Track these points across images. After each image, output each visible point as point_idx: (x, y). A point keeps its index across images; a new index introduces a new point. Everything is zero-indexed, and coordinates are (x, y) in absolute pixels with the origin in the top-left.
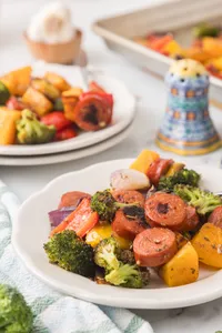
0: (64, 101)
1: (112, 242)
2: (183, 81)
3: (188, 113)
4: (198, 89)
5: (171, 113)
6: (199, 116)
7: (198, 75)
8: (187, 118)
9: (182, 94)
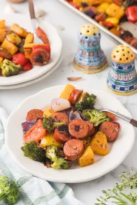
0: (25, 50)
1: (54, 147)
2: (87, 38)
3: (89, 53)
4: (95, 42)
5: (81, 52)
6: (95, 54)
7: (94, 34)
8: (89, 55)
9: (86, 44)
